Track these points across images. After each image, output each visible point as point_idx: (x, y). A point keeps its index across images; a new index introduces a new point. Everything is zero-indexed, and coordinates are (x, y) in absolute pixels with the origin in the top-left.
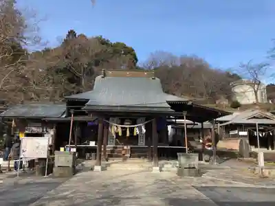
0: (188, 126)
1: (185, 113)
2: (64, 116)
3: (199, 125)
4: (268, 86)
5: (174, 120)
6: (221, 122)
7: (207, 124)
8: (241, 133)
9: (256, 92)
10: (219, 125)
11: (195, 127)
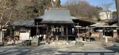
0: (80, 28)
1: (78, 23)
2: (34, 25)
3: (84, 28)
4: (113, 12)
5: (75, 26)
6: (93, 27)
7: (87, 27)
8: (100, 31)
9: (107, 15)
10: (92, 28)
11: (83, 29)
